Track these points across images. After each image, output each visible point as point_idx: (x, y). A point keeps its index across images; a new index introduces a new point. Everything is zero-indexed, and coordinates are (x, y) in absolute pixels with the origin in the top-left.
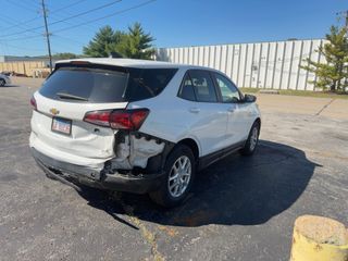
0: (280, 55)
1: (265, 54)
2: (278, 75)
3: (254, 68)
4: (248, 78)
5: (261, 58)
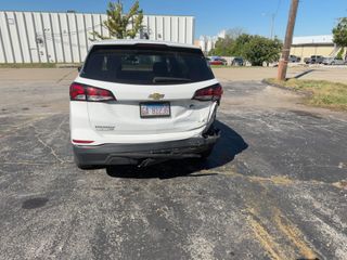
0: (65, 28)
1: (47, 26)
2: (67, 48)
3: (39, 41)
4: (35, 53)
5: (44, 30)
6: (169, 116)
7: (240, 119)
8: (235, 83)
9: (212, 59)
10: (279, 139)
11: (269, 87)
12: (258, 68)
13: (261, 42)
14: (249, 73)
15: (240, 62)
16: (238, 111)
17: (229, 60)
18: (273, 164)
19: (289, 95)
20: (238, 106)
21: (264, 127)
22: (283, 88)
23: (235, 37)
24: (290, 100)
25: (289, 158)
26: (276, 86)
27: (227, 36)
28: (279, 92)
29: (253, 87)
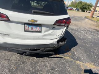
6: (40, 32)
7: (75, 30)
8: (76, 16)
9: (69, 8)
10: (90, 42)
11: (86, 19)
12: (83, 13)
13: (86, 4)
14: (80, 14)
15: (78, 10)
16: (75, 27)
17: (75, 9)
18: (87, 55)
19: (93, 23)
20: (75, 25)
21: (84, 35)
22: (91, 20)
23: (77, 1)
24: (94, 25)
25: (94, 53)
26: (89, 19)
27: (75, 1)
28: (90, 22)
29: (81, 19)
